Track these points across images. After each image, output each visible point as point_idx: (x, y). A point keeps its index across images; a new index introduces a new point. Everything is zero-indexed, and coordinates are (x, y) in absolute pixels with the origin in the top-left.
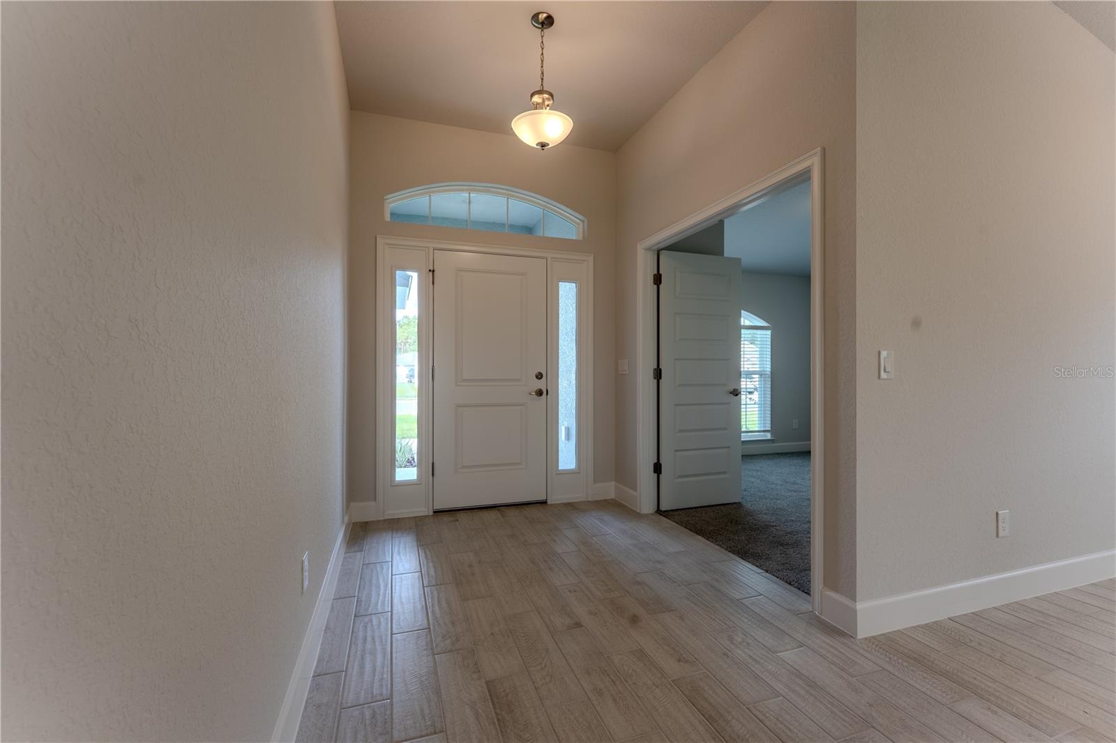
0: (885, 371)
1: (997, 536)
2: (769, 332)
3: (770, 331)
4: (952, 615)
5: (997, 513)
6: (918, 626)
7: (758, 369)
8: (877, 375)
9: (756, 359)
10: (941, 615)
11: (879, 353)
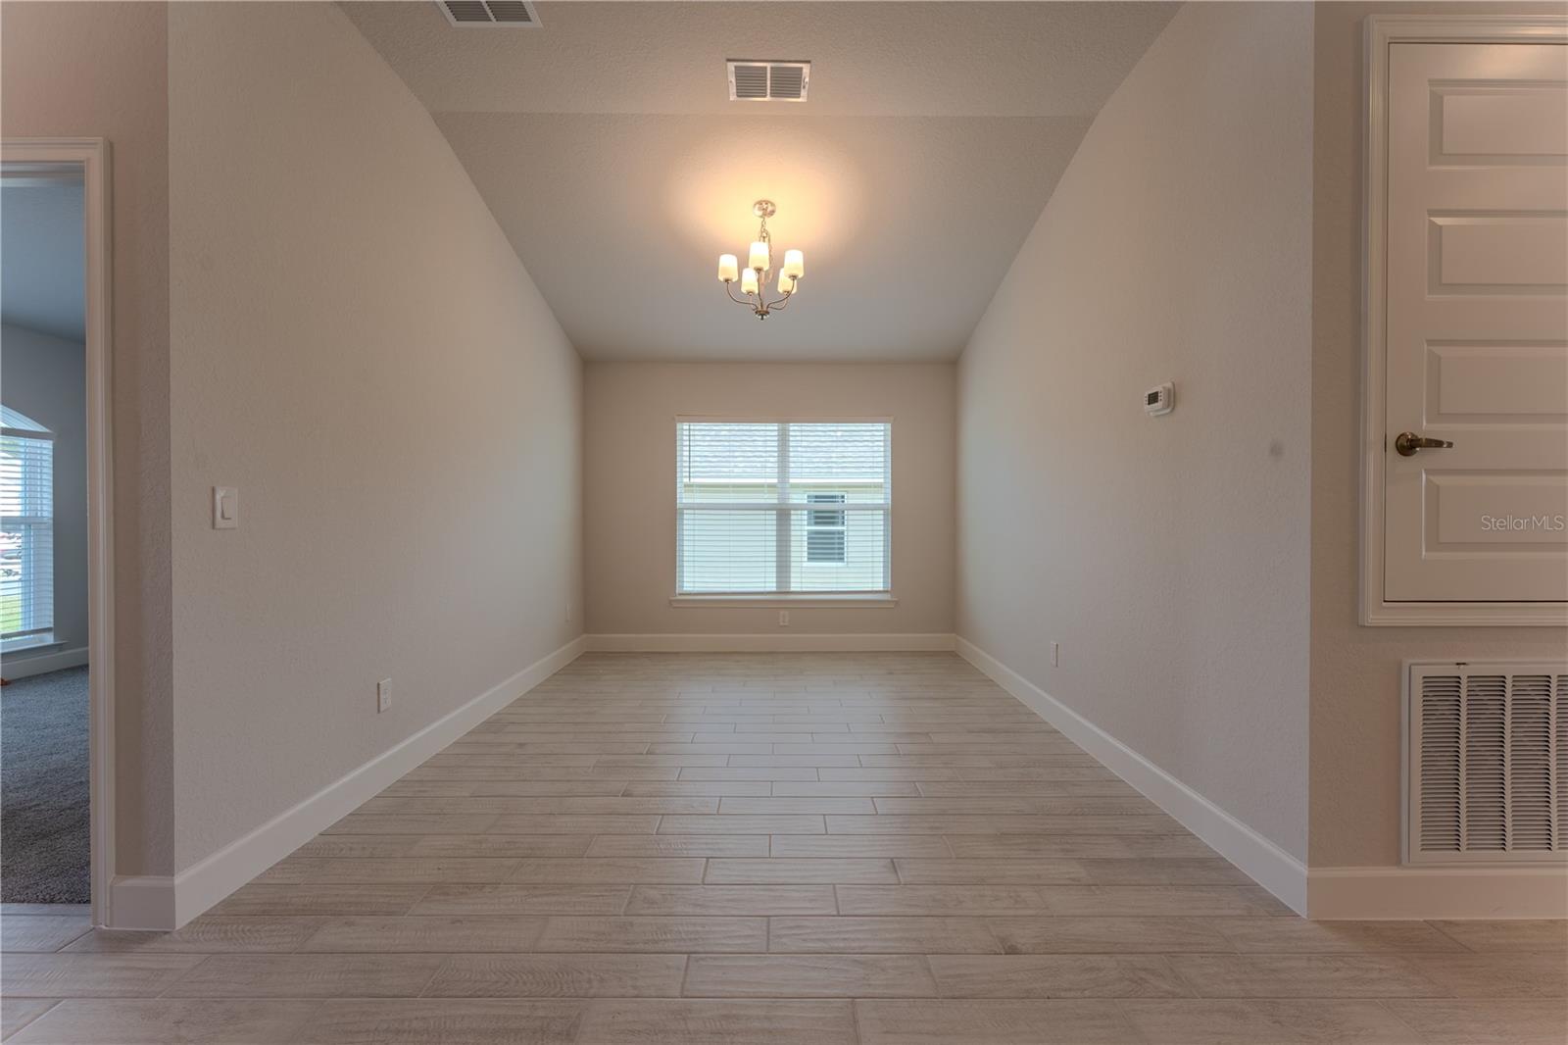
0: (223, 516)
1: (379, 711)
2: (48, 445)
3: (51, 442)
4: (322, 830)
5: (379, 684)
6: (277, 864)
7: (18, 514)
8: (210, 522)
9: (17, 495)
10: (308, 835)
11: (213, 490)
